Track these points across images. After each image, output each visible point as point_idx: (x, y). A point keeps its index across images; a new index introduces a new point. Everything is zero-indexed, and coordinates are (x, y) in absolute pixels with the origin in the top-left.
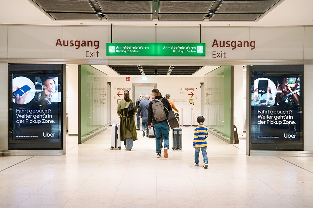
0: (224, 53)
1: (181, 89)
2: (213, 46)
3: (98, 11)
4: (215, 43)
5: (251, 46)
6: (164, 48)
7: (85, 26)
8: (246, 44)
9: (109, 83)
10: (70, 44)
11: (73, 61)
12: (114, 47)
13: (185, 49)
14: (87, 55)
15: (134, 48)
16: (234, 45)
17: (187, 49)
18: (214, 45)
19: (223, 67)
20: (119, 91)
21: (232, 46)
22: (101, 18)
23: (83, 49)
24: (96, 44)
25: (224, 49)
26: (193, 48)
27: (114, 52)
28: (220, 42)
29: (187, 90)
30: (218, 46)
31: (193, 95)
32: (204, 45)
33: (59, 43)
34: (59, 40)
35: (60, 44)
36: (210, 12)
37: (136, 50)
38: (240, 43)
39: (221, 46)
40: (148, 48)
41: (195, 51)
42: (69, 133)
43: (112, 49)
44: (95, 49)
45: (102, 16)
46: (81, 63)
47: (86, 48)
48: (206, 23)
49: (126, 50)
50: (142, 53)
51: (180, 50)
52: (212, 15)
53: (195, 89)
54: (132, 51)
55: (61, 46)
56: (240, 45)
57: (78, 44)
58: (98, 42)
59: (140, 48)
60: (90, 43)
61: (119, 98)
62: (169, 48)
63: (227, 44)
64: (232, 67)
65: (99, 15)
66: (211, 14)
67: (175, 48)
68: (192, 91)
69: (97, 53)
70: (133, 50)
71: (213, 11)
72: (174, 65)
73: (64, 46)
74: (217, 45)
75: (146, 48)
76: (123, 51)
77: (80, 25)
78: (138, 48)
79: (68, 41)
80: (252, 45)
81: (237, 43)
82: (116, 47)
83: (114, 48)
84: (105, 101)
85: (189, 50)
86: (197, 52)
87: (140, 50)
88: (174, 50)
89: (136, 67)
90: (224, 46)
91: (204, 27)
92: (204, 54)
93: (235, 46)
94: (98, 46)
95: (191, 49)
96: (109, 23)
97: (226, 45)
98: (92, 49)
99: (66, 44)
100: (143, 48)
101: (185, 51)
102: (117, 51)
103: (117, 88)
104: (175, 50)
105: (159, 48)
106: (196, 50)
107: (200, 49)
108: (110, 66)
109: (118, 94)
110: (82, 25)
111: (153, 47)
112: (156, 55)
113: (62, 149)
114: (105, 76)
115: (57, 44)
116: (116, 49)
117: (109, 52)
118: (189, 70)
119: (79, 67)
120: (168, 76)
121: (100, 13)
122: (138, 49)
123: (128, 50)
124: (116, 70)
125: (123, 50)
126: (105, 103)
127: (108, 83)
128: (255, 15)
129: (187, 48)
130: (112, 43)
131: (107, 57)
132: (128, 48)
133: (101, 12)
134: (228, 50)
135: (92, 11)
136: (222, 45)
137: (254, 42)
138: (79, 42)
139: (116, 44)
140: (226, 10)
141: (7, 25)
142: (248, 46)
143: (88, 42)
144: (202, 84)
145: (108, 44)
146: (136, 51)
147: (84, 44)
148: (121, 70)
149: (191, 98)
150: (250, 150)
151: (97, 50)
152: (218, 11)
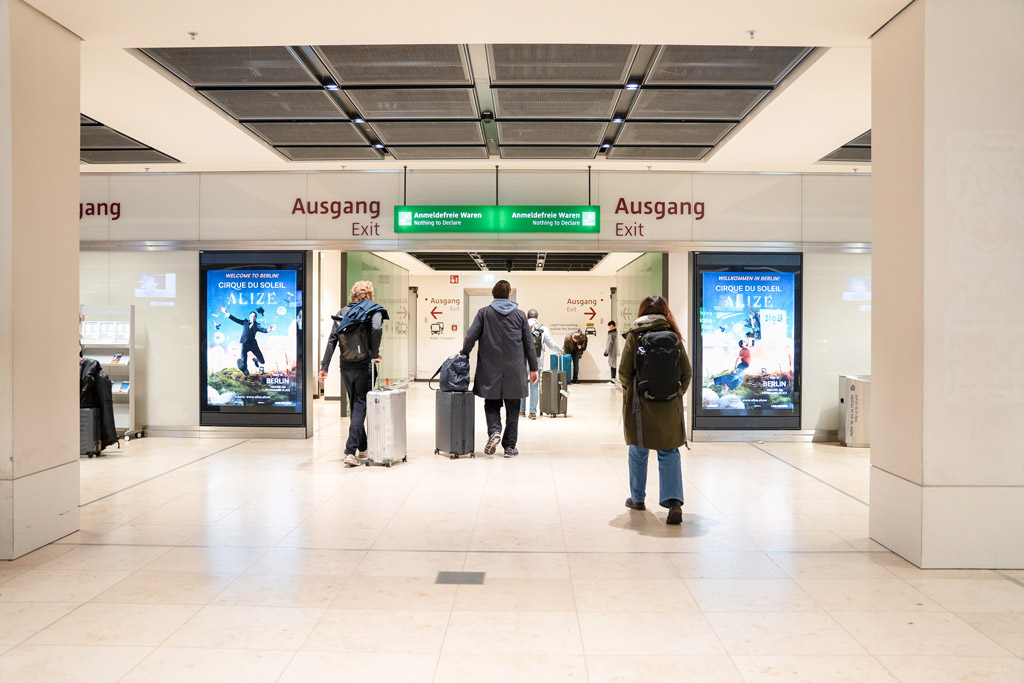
0: (640, 227)
1: (569, 301)
2: (617, 212)
3: (374, 141)
4: (622, 206)
5: (696, 212)
6: (514, 215)
7: (351, 171)
8: (686, 207)
9: (414, 289)
10: (320, 209)
11: (330, 244)
12: (410, 213)
13: (558, 219)
14: (356, 232)
15: (451, 215)
16: (661, 210)
17: (562, 219)
18: (618, 209)
19: (648, 254)
20: (436, 305)
21: (657, 212)
22: (383, 155)
23: (347, 219)
24: (375, 209)
25: (641, 218)
26: (573, 215)
27: (410, 224)
28: (632, 203)
29: (582, 303)
30: (627, 212)
31: (594, 314)
32: (597, 209)
33: (299, 206)
34: (299, 200)
35: (302, 209)
36: (605, 142)
37: (455, 219)
38: (673, 206)
39: (633, 212)
40: (480, 216)
41: (578, 223)
42: (326, 394)
43: (405, 219)
44: (373, 218)
45: (384, 152)
46: (347, 247)
47: (353, 217)
48: (600, 163)
49: (434, 219)
50: (467, 227)
51: (547, 219)
52: (609, 149)
53: (599, 301)
54: (447, 223)
55: (304, 212)
56: (674, 210)
57: (336, 210)
58: (378, 203)
59: (463, 215)
60: (361, 206)
61: (435, 321)
62: (524, 215)
63: (647, 207)
64: (665, 256)
65: (378, 149)
66: (606, 146)
67: (537, 215)
68: (592, 306)
69: (376, 226)
70: (448, 219)
71: (610, 141)
72: (546, 252)
73: (310, 212)
74: (625, 209)
75: (475, 215)
76: (427, 223)
77: (341, 169)
78: (460, 216)
79: (316, 203)
80: (699, 210)
81: (667, 207)
82: (413, 215)
83: (410, 217)
84: (404, 328)
85: (565, 219)
86: (584, 224)
87: (464, 220)
88: (535, 219)
89: (466, 255)
90: (640, 212)
91: (599, 171)
92: (596, 229)
93: (663, 212)
94: (378, 212)
95: (571, 219)
96: (399, 165)
97: (644, 209)
98: (364, 219)
99: (312, 209)
100: (469, 216)
101: (557, 223)
102: (416, 223)
103: (430, 300)
104: (538, 219)
105: (503, 216)
106: (580, 220)
107: (589, 219)
108: (410, 253)
109: (432, 313)
110: (346, 169)
111: (491, 214)
112: (497, 230)
113: (305, 426)
114: (404, 273)
115: (295, 209)
116: (414, 219)
117: (400, 224)
118: (582, 262)
119: (344, 256)
120: (539, 272)
121: (379, 146)
122: (459, 219)
123: (439, 219)
124: (425, 262)
125: (430, 219)
126: (404, 332)
127: (410, 288)
128: (698, 149)
129: (562, 215)
130: (405, 206)
131: (396, 235)
132: (438, 215)
133: (380, 143)
134: (648, 221)
135: (363, 141)
136: (636, 209)
137: (703, 204)
138: (339, 204)
139: (415, 209)
140: (636, 139)
141: (199, 173)
142: (690, 213)
143: (358, 204)
144: (613, 290)
145: (397, 209)
146: (455, 223)
147: (349, 209)
148: (437, 261)
149: (591, 322)
150: (693, 429)
151: (375, 221)
152: (621, 141)
